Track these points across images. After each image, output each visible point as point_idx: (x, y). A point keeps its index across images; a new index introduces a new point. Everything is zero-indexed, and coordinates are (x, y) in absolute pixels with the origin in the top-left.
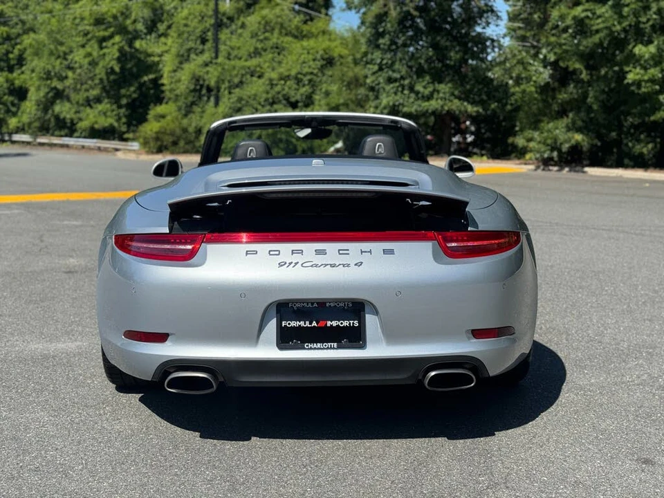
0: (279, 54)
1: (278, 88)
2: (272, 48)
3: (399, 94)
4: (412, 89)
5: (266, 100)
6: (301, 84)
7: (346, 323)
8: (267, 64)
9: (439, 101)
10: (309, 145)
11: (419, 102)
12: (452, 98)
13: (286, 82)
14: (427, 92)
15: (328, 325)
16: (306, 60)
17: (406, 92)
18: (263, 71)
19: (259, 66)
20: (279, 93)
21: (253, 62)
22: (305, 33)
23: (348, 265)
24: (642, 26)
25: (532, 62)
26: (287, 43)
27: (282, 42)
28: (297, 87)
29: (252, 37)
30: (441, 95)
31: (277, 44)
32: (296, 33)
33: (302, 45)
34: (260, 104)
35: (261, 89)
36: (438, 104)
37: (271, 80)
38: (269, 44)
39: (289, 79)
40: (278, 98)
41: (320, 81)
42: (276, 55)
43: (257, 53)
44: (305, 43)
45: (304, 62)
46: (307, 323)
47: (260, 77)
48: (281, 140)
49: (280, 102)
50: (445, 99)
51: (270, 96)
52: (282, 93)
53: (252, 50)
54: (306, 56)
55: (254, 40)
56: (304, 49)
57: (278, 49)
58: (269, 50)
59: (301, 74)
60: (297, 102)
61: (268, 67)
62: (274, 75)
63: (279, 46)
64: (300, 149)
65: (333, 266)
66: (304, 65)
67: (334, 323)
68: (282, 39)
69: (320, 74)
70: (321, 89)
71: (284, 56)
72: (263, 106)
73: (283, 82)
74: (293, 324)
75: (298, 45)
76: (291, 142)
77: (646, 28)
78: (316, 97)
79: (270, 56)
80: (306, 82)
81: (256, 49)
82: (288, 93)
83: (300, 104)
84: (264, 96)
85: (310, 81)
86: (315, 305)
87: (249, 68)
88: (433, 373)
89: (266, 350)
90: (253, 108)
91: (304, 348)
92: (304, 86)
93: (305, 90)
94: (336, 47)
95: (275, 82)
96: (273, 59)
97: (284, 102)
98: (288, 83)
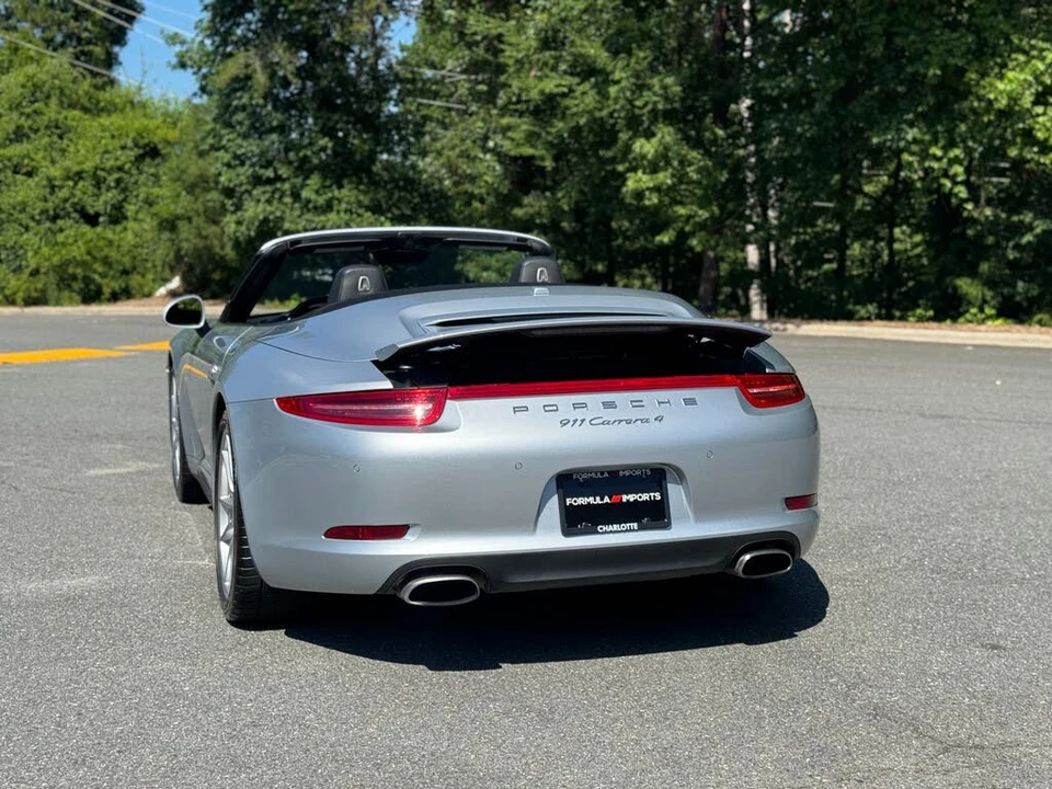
0: (61, 137)
1: (64, 193)
2: (47, 127)
3: (275, 202)
4: (296, 196)
5: (44, 212)
6: (104, 187)
7: (645, 497)
8: (41, 155)
9: (342, 214)
10: (123, 285)
11: (309, 216)
12: (361, 211)
13: (76, 184)
14: (321, 200)
15: (624, 500)
16: (110, 148)
17: (288, 200)
18: (34, 163)
19: (28, 156)
20: (66, 200)
21: (16, 150)
22: (102, 104)
23: (647, 421)
24: (637, 111)
25: (481, 155)
26: (73, 120)
27: (66, 118)
28: (96, 191)
29: (10, 109)
30: (344, 206)
31: (57, 121)
32: (88, 105)
33: (101, 125)
34: (33, 218)
35: (32, 195)
36: (341, 218)
37: (50, 180)
38: (42, 121)
39: (81, 178)
40: (64, 209)
41: (136, 183)
42: (55, 138)
43: (19, 135)
44: (104, 120)
45: (106, 152)
46: (598, 498)
47: (29, 174)
48: (74, 277)
49: (68, 215)
50: (351, 213)
51: (50, 205)
52: (70, 201)
53: (11, 128)
54: (109, 141)
55: (15, 115)
56: (103, 131)
57: (60, 130)
58: (42, 131)
59: (103, 169)
60: (98, 215)
61: (44, 158)
62: (56, 172)
63: (60, 125)
64: (107, 291)
65: (628, 422)
66: (107, 156)
67: (631, 498)
68: (64, 113)
69: (134, 171)
70: (137, 196)
71: (71, 140)
72: (38, 222)
73: (71, 183)
74: (582, 501)
75: (95, 124)
76: (94, 280)
77: (643, 115)
78: (130, 209)
79: (46, 140)
80: (112, 184)
81: (19, 128)
82: (80, 200)
83: (101, 219)
84: (40, 205)
85: (118, 181)
86: (606, 475)
87: (9, 160)
88: (747, 557)
89: (549, 538)
90: (21, 225)
91: (598, 533)
92: (109, 189)
93: (110, 196)
94: (158, 127)
95: (57, 183)
96: (51, 144)
97: (76, 215)
98: (81, 184)
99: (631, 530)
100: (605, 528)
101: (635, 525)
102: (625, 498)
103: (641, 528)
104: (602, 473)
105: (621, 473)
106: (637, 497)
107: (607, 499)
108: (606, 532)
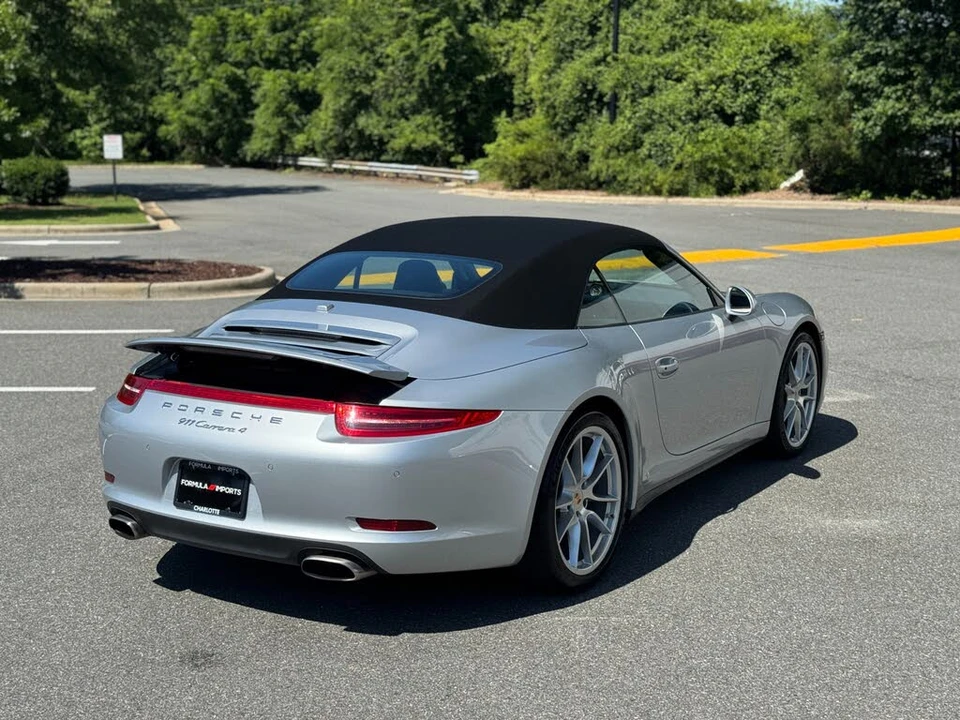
99: (214, 514)
100: (199, 508)
101: (218, 511)
102: (218, 488)
103: (221, 514)
104: (207, 465)
105: (219, 468)
106: (225, 489)
107: (206, 486)
108: (198, 511)
